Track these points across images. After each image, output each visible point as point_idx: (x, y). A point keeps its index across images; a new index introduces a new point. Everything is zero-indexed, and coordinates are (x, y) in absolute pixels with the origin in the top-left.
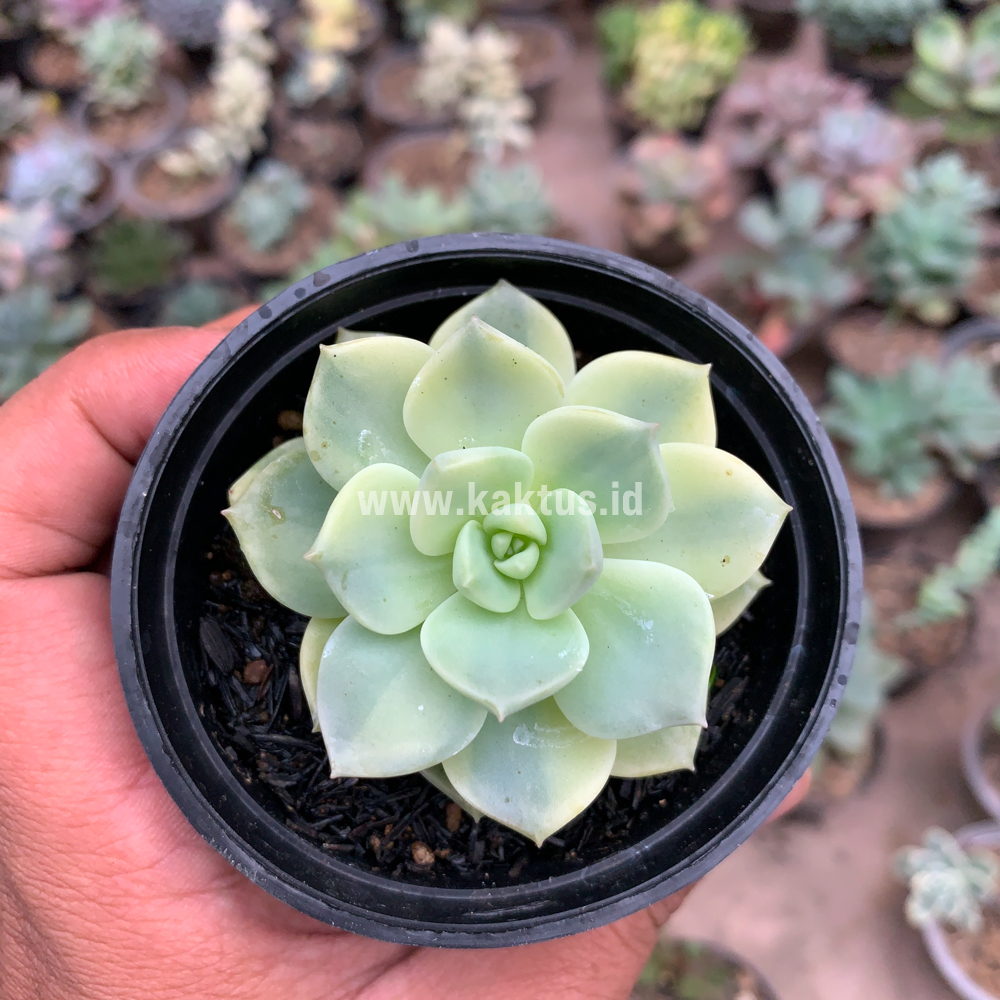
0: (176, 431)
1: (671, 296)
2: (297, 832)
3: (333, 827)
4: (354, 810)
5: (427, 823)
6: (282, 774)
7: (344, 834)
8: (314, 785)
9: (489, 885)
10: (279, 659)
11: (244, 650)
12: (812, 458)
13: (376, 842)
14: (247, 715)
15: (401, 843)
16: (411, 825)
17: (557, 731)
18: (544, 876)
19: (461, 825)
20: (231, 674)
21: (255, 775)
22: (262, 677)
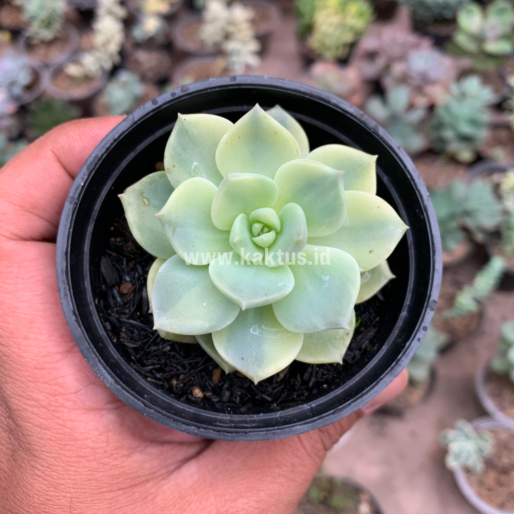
0: (102, 155)
1: (361, 122)
2: (135, 369)
3: (153, 371)
4: (166, 365)
5: (202, 377)
6: (132, 341)
7: (158, 376)
8: (147, 348)
9: (229, 413)
10: (139, 284)
11: (122, 276)
12: (423, 214)
13: (174, 382)
14: (118, 309)
15: (187, 385)
16: (193, 377)
17: (273, 330)
18: (258, 413)
19: (219, 382)
20: (113, 286)
21: (118, 339)
22: (129, 290)
